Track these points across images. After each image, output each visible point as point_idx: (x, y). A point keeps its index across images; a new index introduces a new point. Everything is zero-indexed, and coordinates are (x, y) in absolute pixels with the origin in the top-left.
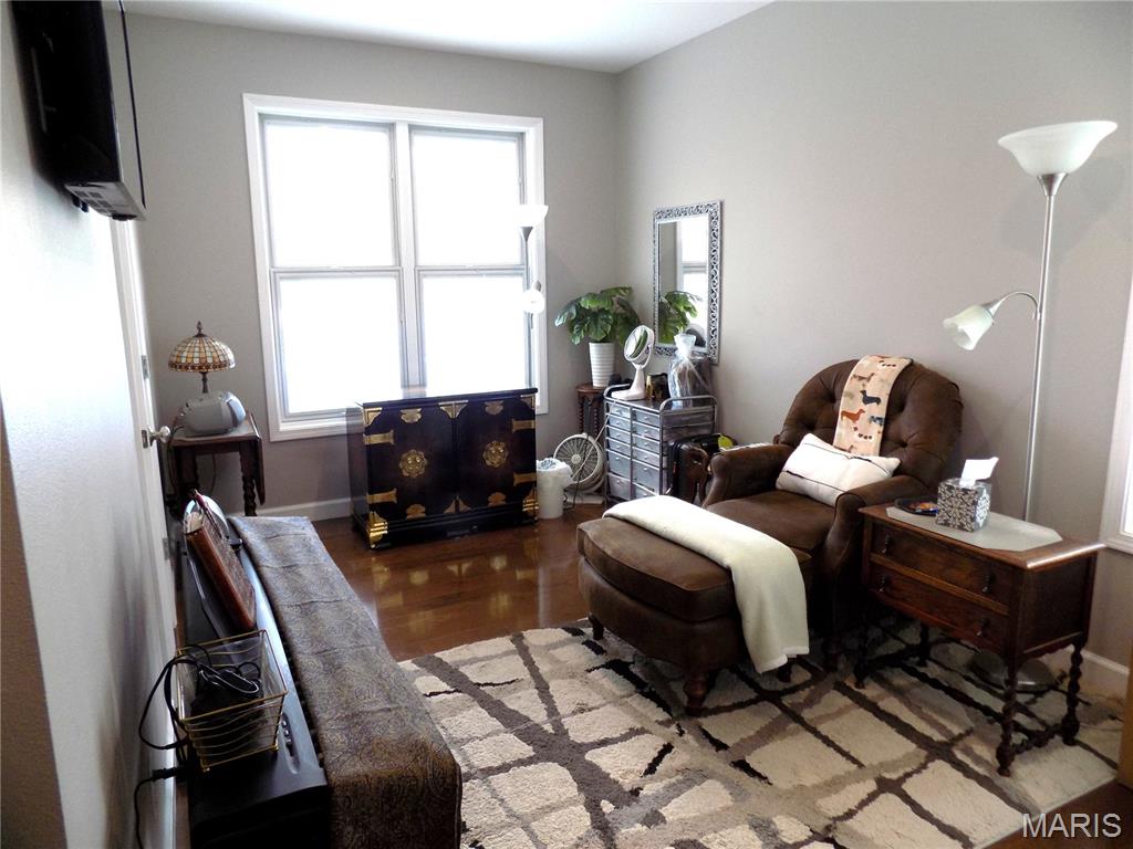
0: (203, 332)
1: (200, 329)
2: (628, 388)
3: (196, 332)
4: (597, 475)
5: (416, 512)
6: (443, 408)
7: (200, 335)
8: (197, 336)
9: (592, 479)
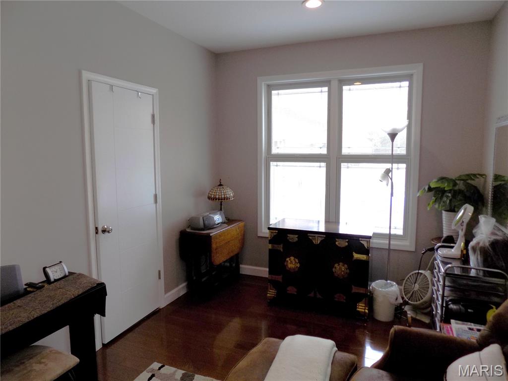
0: (222, 183)
1: (220, 182)
2: (452, 247)
3: (219, 184)
4: (425, 302)
5: (291, 290)
6: (310, 238)
7: (221, 185)
8: (219, 185)
9: (422, 304)
